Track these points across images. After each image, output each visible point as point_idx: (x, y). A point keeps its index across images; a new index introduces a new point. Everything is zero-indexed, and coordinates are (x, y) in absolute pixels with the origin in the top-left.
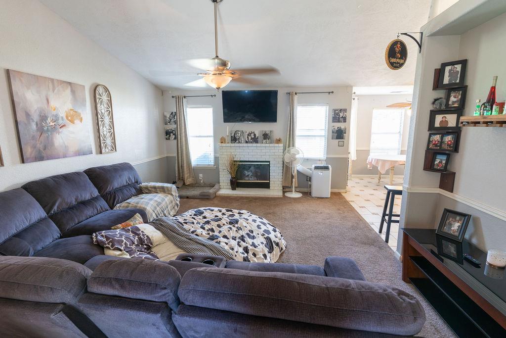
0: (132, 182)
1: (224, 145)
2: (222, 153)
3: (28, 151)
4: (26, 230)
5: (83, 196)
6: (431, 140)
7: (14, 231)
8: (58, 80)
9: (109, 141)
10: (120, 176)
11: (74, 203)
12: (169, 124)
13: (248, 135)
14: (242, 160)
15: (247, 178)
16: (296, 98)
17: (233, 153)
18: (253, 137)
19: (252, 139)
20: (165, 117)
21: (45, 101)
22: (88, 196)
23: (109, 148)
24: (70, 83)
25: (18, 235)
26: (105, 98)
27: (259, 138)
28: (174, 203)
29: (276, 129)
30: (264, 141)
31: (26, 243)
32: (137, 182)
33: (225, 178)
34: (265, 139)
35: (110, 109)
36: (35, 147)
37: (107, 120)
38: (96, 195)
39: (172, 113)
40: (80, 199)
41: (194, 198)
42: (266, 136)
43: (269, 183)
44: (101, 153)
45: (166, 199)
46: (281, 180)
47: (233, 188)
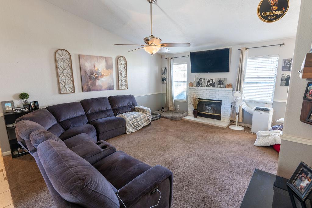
0: (131, 104)
1: (191, 87)
2: (190, 93)
3: (85, 87)
4: (73, 118)
5: (103, 108)
6: (309, 89)
7: (68, 117)
8: (99, 56)
9: (124, 84)
10: (123, 101)
11: (98, 110)
12: (164, 74)
13: (208, 81)
14: (202, 98)
15: (207, 111)
16: (246, 52)
17: (196, 93)
18: (211, 83)
19: (210, 84)
20: (162, 70)
21: (93, 66)
22: (105, 108)
23: (124, 87)
24: (105, 57)
25: (69, 120)
26: (123, 62)
27: (215, 84)
28: (146, 118)
29: (229, 77)
30: (219, 86)
31: (70, 123)
32: (134, 105)
33: (191, 109)
34: (219, 84)
35: (126, 68)
36: (88, 86)
37: (124, 73)
38: (109, 109)
39: (166, 68)
40: (101, 109)
41: (168, 118)
42: (220, 82)
43: (220, 117)
44: (119, 89)
45: (141, 116)
46: (229, 115)
47: (195, 117)
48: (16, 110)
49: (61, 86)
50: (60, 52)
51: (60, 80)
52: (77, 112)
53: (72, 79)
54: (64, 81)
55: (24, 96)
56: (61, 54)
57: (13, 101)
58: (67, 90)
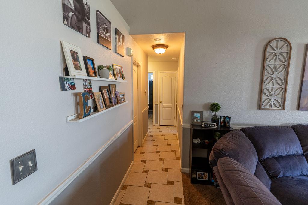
3: (305, 102)
48: (205, 124)
49: (264, 97)
50: (274, 44)
51: (264, 88)
52: (290, 147)
53: (283, 87)
54: (270, 89)
55: (215, 107)
56: (274, 47)
57: (202, 112)
58: (270, 105)
